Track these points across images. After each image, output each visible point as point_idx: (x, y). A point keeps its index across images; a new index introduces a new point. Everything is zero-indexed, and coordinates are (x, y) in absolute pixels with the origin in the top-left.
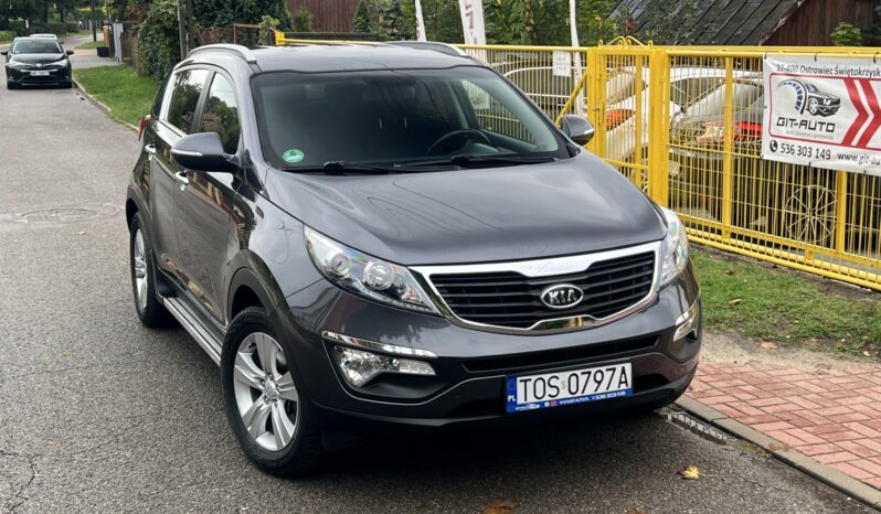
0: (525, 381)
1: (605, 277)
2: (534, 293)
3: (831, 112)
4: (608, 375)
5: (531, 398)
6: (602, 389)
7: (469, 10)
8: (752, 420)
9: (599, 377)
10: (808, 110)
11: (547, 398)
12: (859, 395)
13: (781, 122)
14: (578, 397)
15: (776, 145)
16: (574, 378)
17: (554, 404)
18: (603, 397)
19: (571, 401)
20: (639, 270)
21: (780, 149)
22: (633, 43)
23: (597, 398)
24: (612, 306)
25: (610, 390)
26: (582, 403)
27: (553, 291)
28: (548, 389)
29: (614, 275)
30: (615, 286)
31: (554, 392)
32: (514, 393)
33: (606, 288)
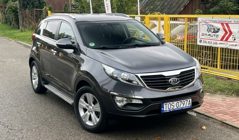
0: (166, 104)
1: (184, 76)
2: (167, 80)
3: (217, 32)
4: (186, 102)
5: (167, 109)
7: (107, 5)
8: (213, 113)
9: (184, 102)
10: (211, 31)
11: (171, 109)
12: (236, 106)
13: (203, 35)
14: (179, 108)
15: (201, 41)
16: (178, 103)
17: (173, 110)
18: (185, 108)
19: (177, 109)
20: (191, 74)
21: (202, 42)
22: (159, 14)
23: (183, 108)
24: (186, 83)
25: (186, 106)
26: (180, 110)
27: (172, 80)
29: (186, 75)
30: (186, 78)
31: (173, 107)
32: (163, 108)
33: (184, 79)
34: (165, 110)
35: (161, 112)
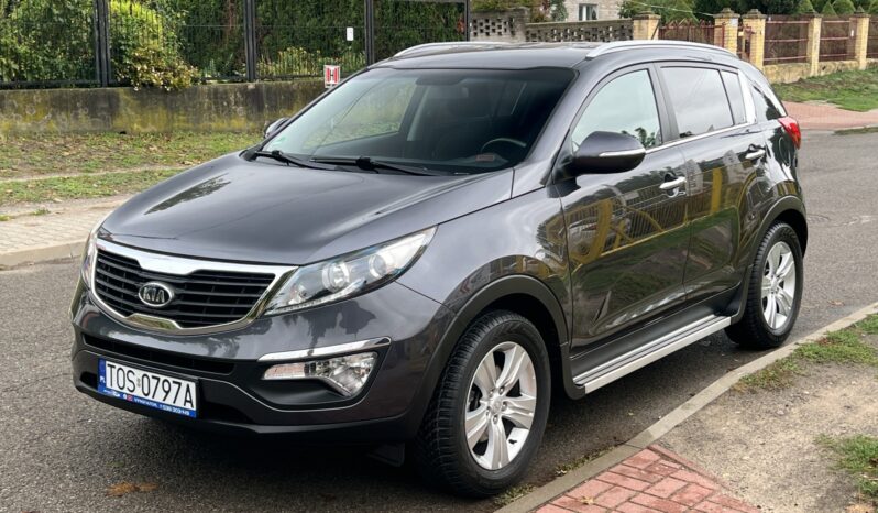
0: (112, 367)
1: (208, 288)
4: (175, 388)
5: (115, 387)
6: (169, 401)
9: (166, 385)
11: (125, 390)
14: (149, 401)
17: (131, 399)
18: (169, 409)
19: (143, 402)
23: (165, 408)
25: (177, 405)
27: (148, 287)
28: (127, 383)
29: (219, 289)
30: (213, 299)
31: (131, 386)
32: (104, 375)
33: (203, 298)
34: (108, 385)
35: (96, 388)
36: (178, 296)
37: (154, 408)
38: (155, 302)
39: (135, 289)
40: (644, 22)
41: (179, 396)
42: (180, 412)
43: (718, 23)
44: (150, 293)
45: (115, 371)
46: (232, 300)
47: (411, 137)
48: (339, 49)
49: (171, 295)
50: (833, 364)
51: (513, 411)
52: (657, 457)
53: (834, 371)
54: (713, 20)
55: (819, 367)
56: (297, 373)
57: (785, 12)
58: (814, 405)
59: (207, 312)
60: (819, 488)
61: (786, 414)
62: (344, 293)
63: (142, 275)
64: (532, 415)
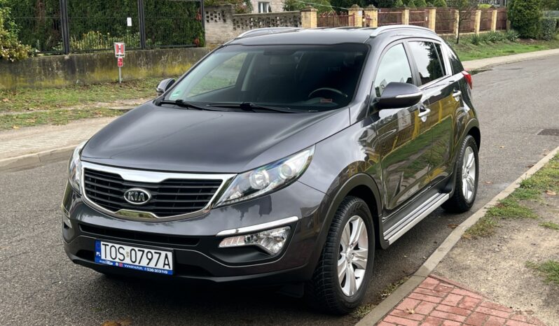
0: (106, 245)
1: (175, 190)
4: (156, 256)
5: (109, 258)
6: (152, 264)
9: (150, 256)
11: (117, 260)
14: (136, 266)
16: (133, 252)
17: (121, 266)
18: (152, 270)
19: (132, 267)
23: (148, 270)
25: (157, 267)
27: (131, 192)
28: (118, 255)
29: (182, 190)
30: (180, 197)
31: (122, 257)
32: (100, 251)
33: (173, 197)
34: (103, 257)
35: (94, 260)
36: (153, 197)
37: (140, 271)
38: (137, 201)
39: (122, 194)
40: (308, 13)
41: (159, 261)
42: (160, 271)
43: (350, 13)
44: (133, 195)
45: (108, 248)
46: (194, 197)
47: (244, 88)
48: (118, 32)
49: (149, 196)
50: (510, 219)
51: (357, 259)
52: (437, 282)
53: (513, 223)
54: (347, 12)
55: (504, 221)
56: (240, 242)
57: (388, 6)
58: (513, 244)
59: (175, 206)
60: (541, 294)
61: (501, 251)
62: (268, 189)
63: (124, 184)
64: (366, 260)
